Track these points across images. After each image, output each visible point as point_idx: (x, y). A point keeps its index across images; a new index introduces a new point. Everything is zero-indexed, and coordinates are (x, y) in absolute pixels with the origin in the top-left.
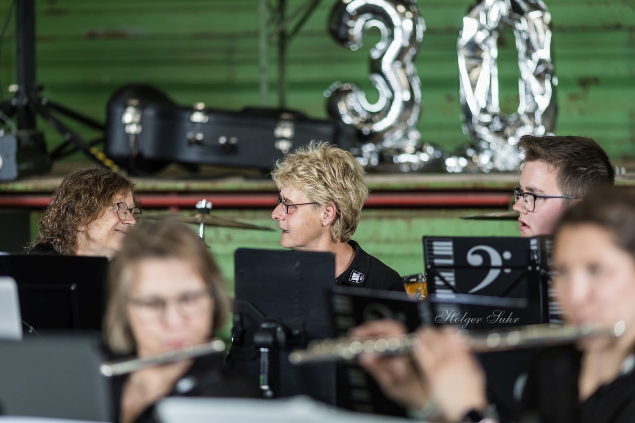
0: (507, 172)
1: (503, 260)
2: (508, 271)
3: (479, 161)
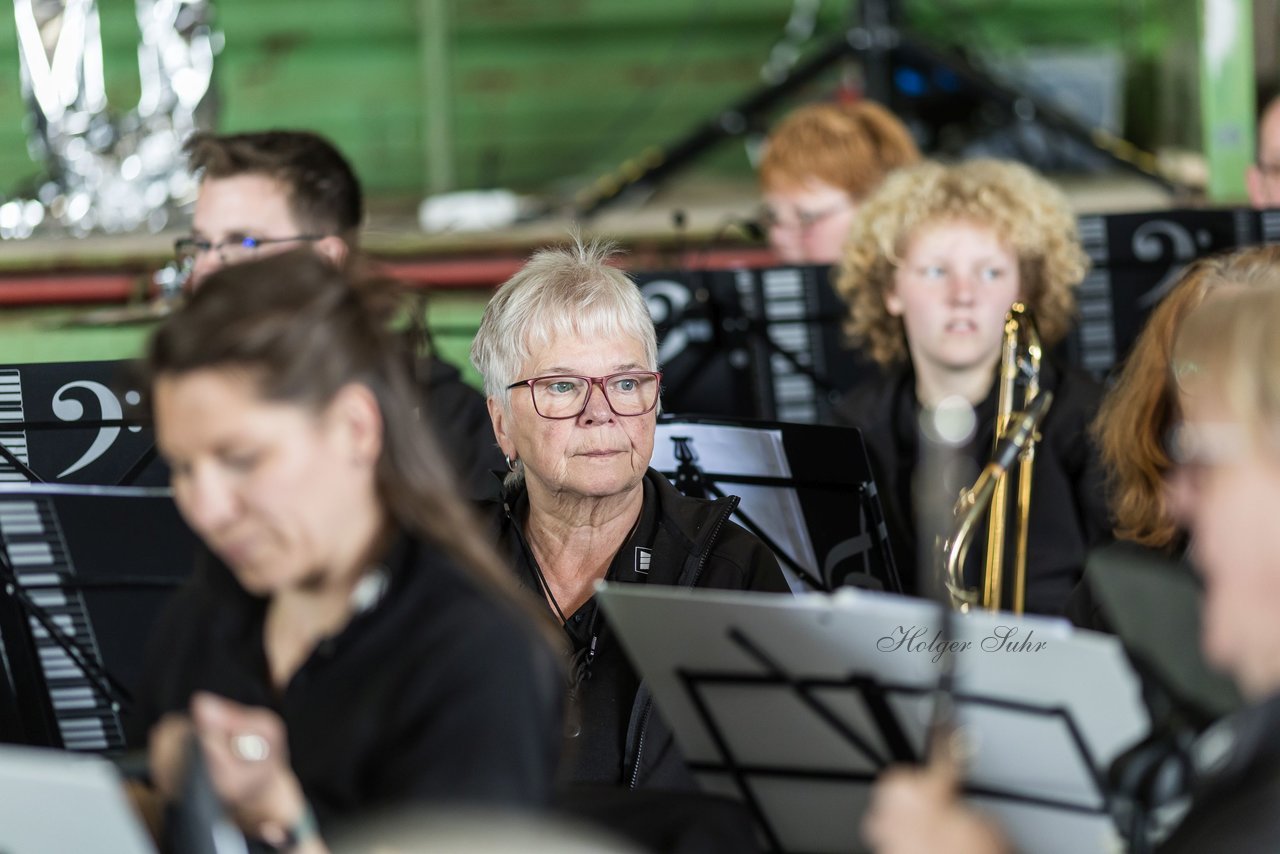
0: (122, 234)
1: (125, 406)
2: (135, 429)
3: (65, 215)
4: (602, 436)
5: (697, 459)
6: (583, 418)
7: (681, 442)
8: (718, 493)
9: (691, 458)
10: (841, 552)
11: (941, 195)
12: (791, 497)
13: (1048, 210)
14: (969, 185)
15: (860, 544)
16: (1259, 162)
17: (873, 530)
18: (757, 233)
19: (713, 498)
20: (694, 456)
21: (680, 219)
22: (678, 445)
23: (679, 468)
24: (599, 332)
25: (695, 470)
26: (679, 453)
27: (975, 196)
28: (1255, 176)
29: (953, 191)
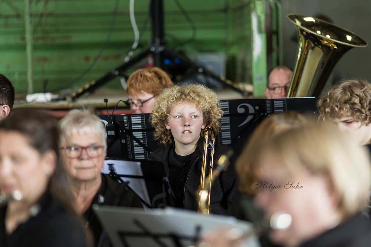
4: (86, 163)
5: (115, 170)
6: (80, 158)
7: (111, 166)
8: (121, 180)
9: (114, 170)
10: (156, 198)
11: (179, 94)
12: (143, 181)
13: (210, 98)
14: (187, 91)
15: (163, 195)
16: (268, 87)
17: (167, 191)
18: (128, 105)
19: (120, 181)
20: (114, 169)
21: (106, 101)
22: (110, 166)
23: (110, 173)
24: (85, 134)
25: (115, 173)
26: (110, 169)
27: (189, 94)
28: (268, 90)
29: (182, 93)
